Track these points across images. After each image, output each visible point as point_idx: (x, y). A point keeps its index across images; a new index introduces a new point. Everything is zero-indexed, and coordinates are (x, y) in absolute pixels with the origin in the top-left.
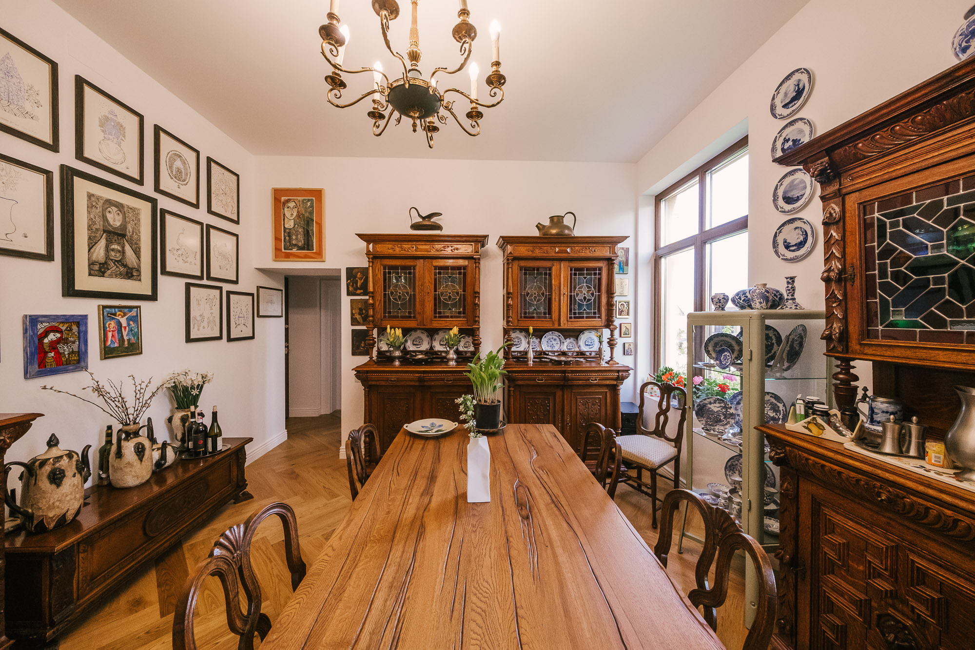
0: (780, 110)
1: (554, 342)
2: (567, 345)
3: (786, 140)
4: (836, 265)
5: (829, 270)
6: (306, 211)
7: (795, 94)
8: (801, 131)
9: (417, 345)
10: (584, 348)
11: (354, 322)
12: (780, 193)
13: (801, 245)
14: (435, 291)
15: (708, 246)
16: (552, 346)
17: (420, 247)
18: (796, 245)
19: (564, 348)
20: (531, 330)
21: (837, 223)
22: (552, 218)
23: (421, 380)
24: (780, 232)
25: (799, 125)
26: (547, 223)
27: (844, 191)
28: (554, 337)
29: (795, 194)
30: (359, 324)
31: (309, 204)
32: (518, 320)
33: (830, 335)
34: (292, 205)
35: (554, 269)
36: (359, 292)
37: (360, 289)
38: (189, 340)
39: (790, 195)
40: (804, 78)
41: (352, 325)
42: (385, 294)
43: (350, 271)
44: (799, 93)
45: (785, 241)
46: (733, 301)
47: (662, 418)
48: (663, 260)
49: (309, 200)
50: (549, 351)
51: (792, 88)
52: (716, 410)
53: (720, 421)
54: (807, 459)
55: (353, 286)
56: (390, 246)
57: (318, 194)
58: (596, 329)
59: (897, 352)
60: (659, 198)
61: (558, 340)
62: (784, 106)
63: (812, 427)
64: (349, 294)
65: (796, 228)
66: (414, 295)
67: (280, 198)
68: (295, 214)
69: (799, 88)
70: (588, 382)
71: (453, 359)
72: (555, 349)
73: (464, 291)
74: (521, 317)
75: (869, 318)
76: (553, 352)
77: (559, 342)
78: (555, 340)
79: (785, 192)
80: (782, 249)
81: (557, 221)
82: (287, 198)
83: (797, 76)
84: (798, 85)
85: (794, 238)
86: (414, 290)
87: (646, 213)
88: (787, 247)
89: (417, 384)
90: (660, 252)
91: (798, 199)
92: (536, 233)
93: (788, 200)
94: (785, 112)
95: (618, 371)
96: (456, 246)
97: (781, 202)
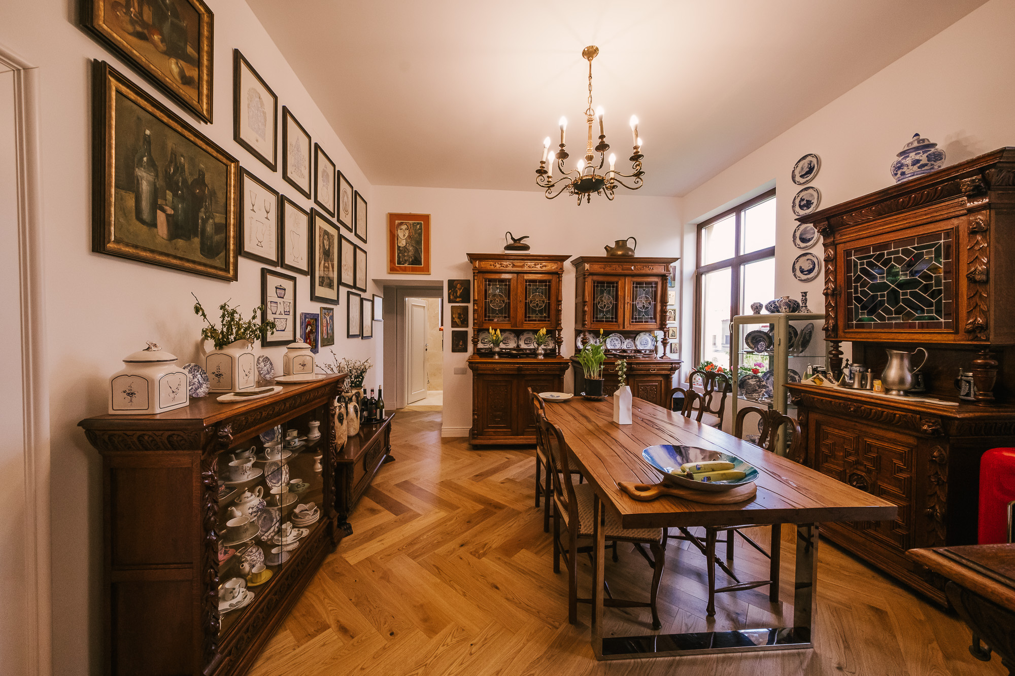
0: (798, 178)
1: (616, 342)
2: (627, 344)
3: (802, 200)
4: (831, 285)
5: (827, 289)
7: (808, 169)
8: (812, 195)
10: (640, 347)
11: (454, 324)
12: (798, 235)
13: (810, 271)
14: (526, 299)
15: (742, 267)
16: (615, 345)
17: (516, 264)
18: (807, 271)
19: (624, 347)
20: (602, 331)
21: (832, 261)
22: (617, 242)
23: (519, 369)
24: (797, 261)
25: (810, 191)
26: (613, 245)
27: (836, 242)
28: (616, 338)
29: (808, 236)
30: (458, 326)
31: (418, 227)
32: (591, 324)
33: (827, 327)
34: (404, 227)
35: (620, 283)
36: (458, 300)
37: (459, 297)
38: (349, 336)
39: (804, 237)
40: (814, 161)
41: (452, 327)
42: (486, 302)
43: (451, 283)
44: (811, 170)
45: (801, 268)
46: (767, 308)
47: (707, 398)
48: (703, 276)
49: (418, 224)
50: (612, 349)
51: (806, 165)
52: (753, 383)
53: (756, 390)
54: (814, 398)
55: (453, 295)
56: (492, 263)
57: (426, 218)
58: (650, 331)
59: (863, 335)
60: (700, 227)
61: (619, 340)
62: (801, 176)
63: (817, 381)
64: (450, 301)
65: (808, 260)
66: (509, 303)
67: (395, 221)
68: (407, 235)
69: (811, 166)
70: (648, 372)
71: (541, 354)
72: (617, 348)
73: (549, 299)
74: (593, 321)
75: (849, 317)
76: (616, 350)
77: (620, 342)
78: (617, 340)
79: (801, 235)
80: (798, 273)
81: (621, 244)
82: (400, 221)
83: (809, 158)
84: (810, 164)
85: (807, 266)
86: (509, 299)
87: (690, 239)
88: (802, 271)
89: (516, 373)
90: (701, 270)
91: (809, 240)
92: (604, 254)
93: (803, 240)
94: (802, 180)
95: (672, 364)
96: (544, 264)
97: (798, 241)
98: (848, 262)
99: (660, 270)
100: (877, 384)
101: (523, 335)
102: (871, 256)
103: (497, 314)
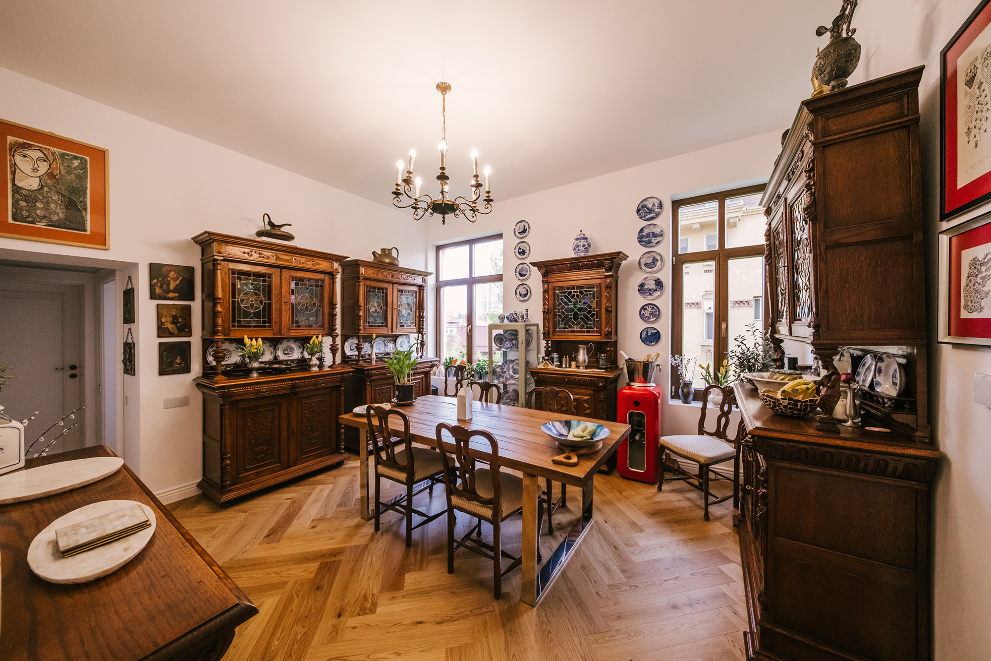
0: (517, 234)
1: (380, 346)
2: (390, 348)
3: (520, 249)
4: (547, 307)
5: (544, 309)
6: (69, 172)
8: (526, 247)
9: (289, 354)
10: (400, 349)
11: (162, 331)
12: (518, 271)
13: (526, 295)
14: (292, 301)
15: (474, 287)
16: (379, 349)
17: (281, 257)
19: (388, 350)
20: (374, 336)
21: (546, 292)
22: (383, 250)
23: (293, 387)
24: (518, 288)
25: (525, 244)
26: (379, 252)
27: (549, 281)
28: (381, 342)
29: (524, 273)
30: (172, 335)
31: (76, 163)
32: (364, 329)
33: (545, 332)
34: (33, 154)
35: (388, 290)
36: (171, 295)
37: (173, 292)
39: (521, 273)
40: (527, 226)
41: (159, 336)
42: (234, 302)
43: (155, 270)
44: (524, 231)
45: (520, 292)
46: (508, 318)
48: (442, 288)
49: (76, 157)
51: (522, 226)
52: (498, 371)
53: (501, 375)
54: (546, 376)
55: (161, 287)
56: (247, 250)
57: (97, 153)
58: (407, 335)
59: (562, 337)
60: (439, 248)
61: (383, 343)
62: (519, 233)
63: (545, 365)
64: (153, 296)
65: (524, 288)
66: (270, 305)
68: (42, 171)
69: (525, 228)
71: (315, 365)
72: (381, 352)
73: (320, 302)
74: (366, 326)
75: (555, 327)
76: (380, 354)
77: (384, 346)
78: (381, 344)
80: (518, 296)
81: (386, 252)
82: (21, 140)
83: (524, 223)
85: (523, 292)
86: (270, 299)
87: (432, 255)
88: (520, 295)
89: (288, 391)
90: (441, 285)
91: (524, 276)
92: (371, 259)
93: (521, 275)
94: (520, 236)
95: (432, 362)
96: (317, 261)
97: (518, 274)
98: (554, 294)
99: (419, 280)
100: (573, 363)
101: (281, 343)
102: (566, 292)
103: (252, 318)
